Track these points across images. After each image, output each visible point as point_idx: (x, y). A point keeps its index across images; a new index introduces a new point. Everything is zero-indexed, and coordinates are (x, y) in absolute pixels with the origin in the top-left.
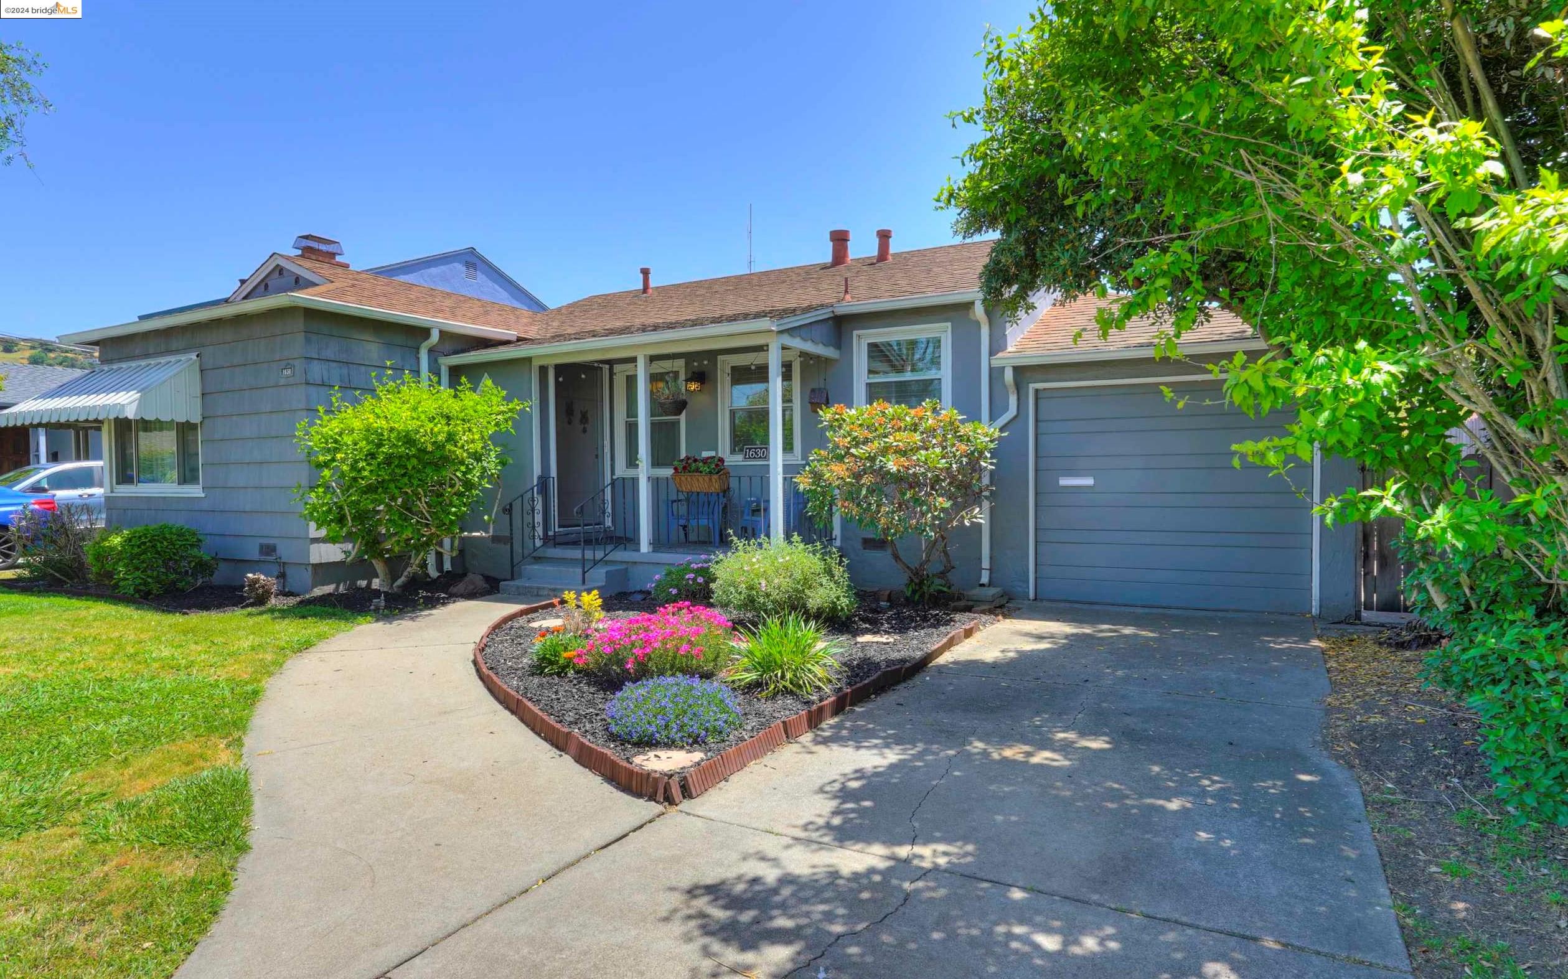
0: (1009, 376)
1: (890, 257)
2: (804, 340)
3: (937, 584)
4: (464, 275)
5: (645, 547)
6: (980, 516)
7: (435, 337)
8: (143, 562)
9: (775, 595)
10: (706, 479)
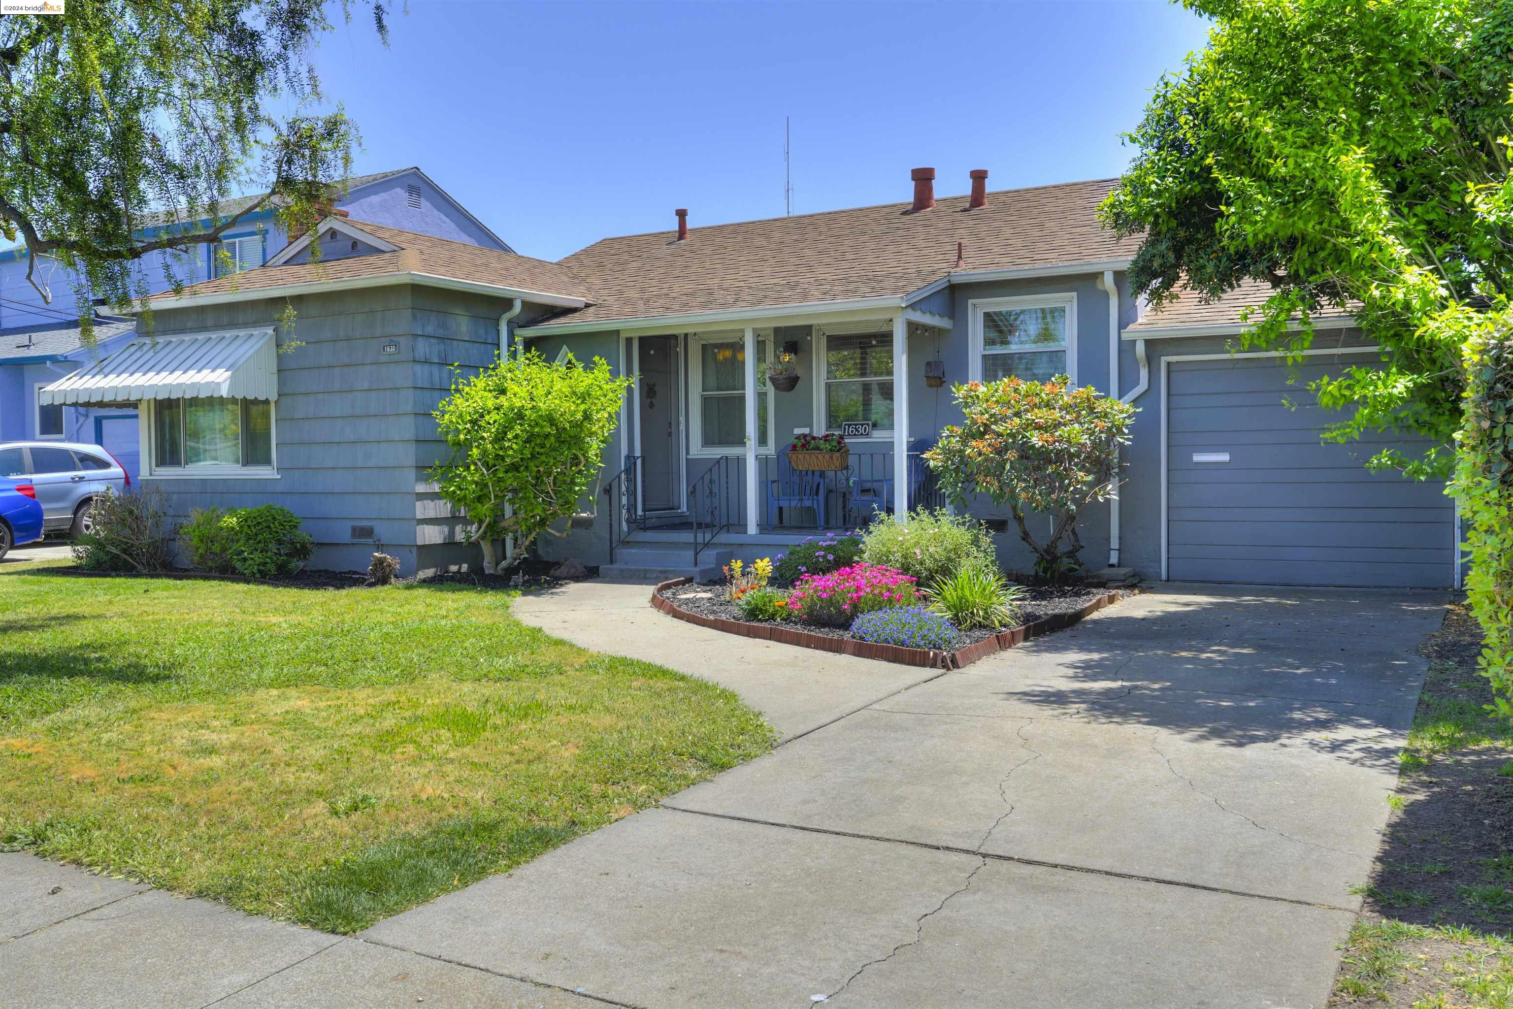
0: (1140, 348)
1: (986, 200)
2: (924, 312)
3: (1065, 563)
4: (406, 203)
5: (752, 528)
6: (1112, 491)
7: (517, 307)
8: (260, 542)
9: (929, 563)
10: (827, 456)
